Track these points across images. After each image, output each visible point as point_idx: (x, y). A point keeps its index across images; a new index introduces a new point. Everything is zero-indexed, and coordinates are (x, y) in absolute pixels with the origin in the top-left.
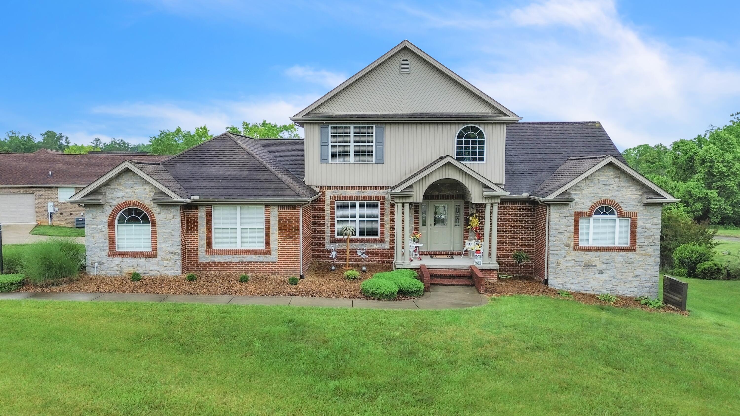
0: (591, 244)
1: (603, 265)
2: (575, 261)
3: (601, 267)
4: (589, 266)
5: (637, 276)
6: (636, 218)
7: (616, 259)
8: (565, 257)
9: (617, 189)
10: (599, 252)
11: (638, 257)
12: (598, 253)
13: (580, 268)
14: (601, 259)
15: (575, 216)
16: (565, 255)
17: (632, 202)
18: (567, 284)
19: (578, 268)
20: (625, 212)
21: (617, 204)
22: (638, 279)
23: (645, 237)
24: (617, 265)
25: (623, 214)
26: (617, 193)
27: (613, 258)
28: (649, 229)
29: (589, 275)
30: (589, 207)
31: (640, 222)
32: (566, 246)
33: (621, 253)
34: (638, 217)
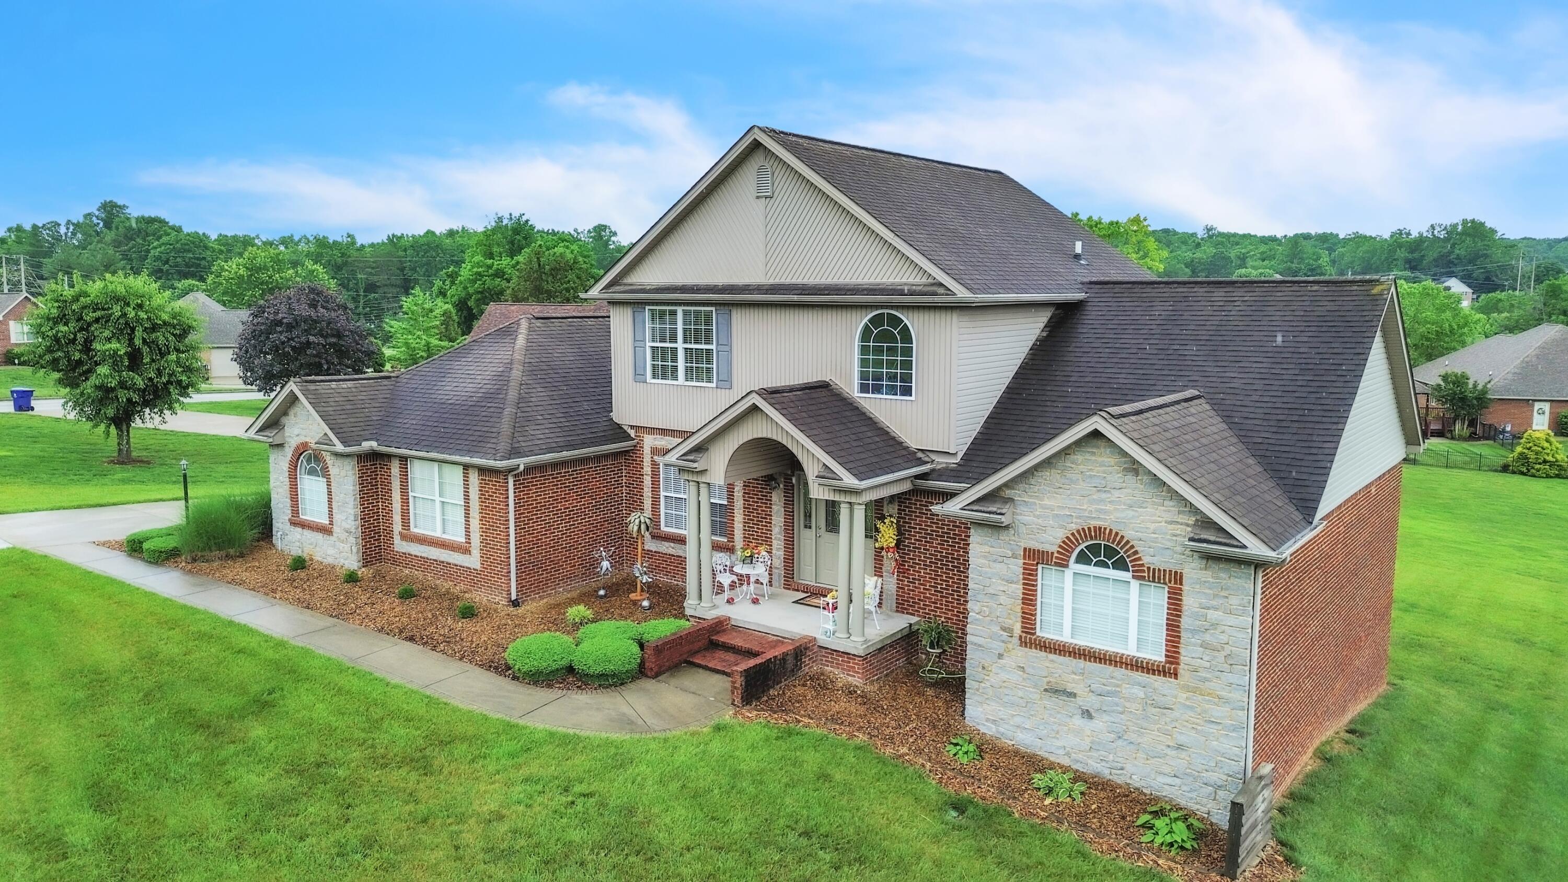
0: (1066, 637)
1: (1094, 698)
2: (1024, 672)
3: (1087, 700)
4: (1055, 691)
5: (1180, 747)
6: (1181, 589)
7: (1126, 690)
8: (1000, 656)
9: (1129, 502)
10: (1082, 661)
11: (1185, 696)
12: (1081, 663)
13: (1036, 693)
14: (1089, 682)
15: (1024, 558)
16: (1001, 652)
17: (1169, 544)
18: (1006, 726)
19: (1031, 692)
20: (1149, 568)
21: (1128, 542)
22: (1183, 755)
23: (1205, 646)
24: (1127, 705)
25: (1144, 571)
26: (1130, 513)
27: (1118, 686)
28: (1214, 625)
29: (1059, 716)
30: (1059, 541)
31: (1190, 602)
32: (1004, 629)
33: (1139, 676)
34: (1186, 587)
